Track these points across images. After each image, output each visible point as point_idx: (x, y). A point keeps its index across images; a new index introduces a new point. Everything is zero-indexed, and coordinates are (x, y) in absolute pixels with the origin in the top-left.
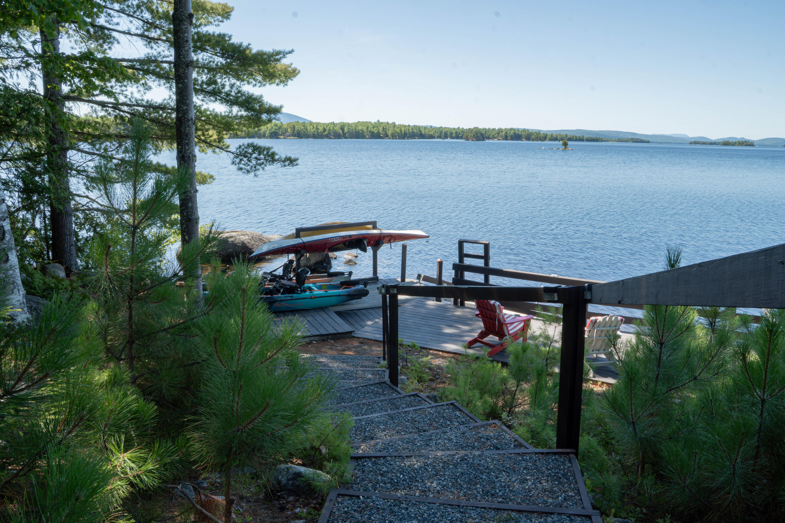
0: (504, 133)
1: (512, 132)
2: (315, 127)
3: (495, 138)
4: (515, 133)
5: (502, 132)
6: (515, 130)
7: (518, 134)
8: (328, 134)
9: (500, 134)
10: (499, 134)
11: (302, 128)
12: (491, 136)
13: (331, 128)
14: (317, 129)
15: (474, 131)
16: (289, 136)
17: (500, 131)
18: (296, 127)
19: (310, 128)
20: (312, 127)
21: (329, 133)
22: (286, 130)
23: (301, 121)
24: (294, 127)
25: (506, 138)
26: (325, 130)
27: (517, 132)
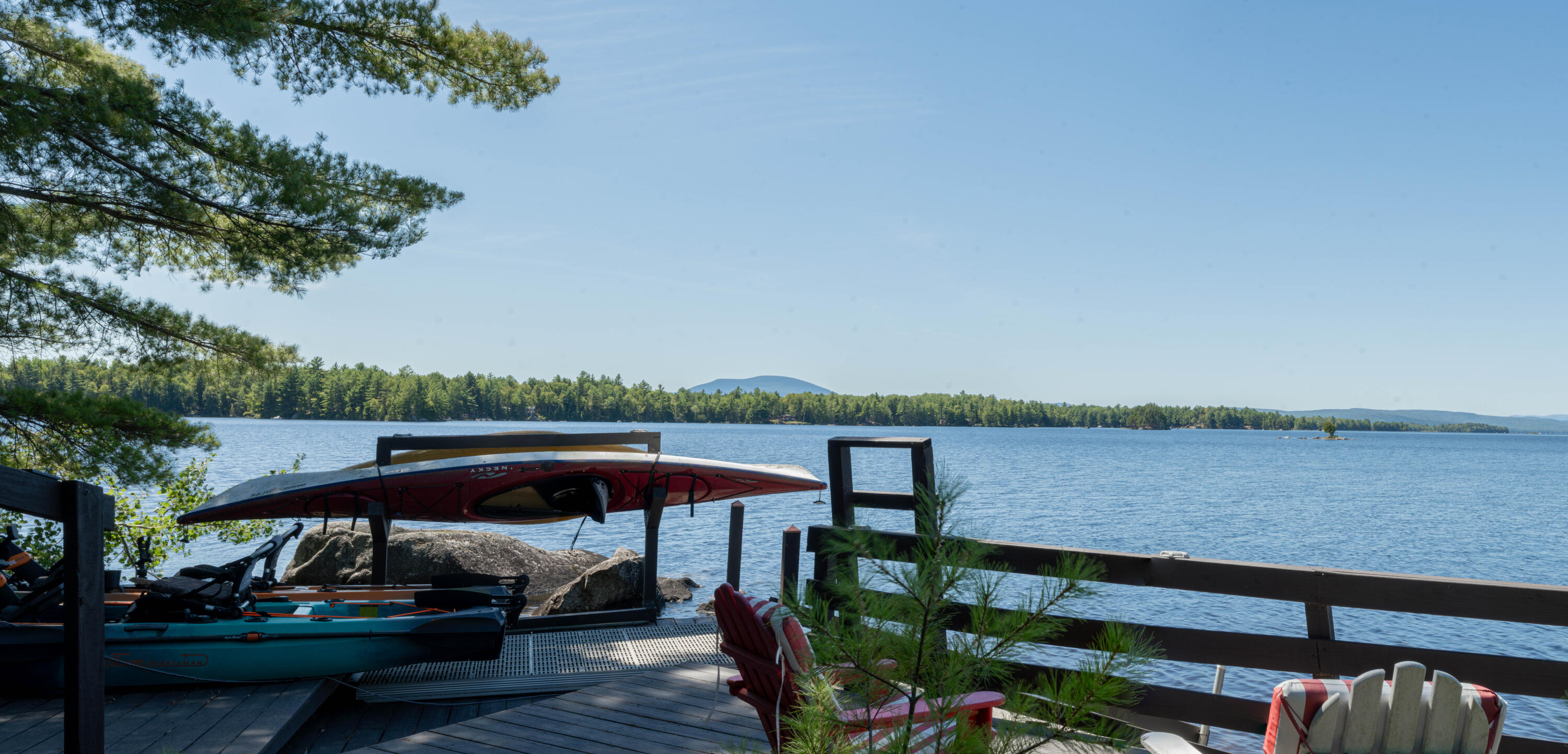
0: (1207, 415)
1: (1223, 414)
2: (840, 403)
3: (1192, 424)
4: (1229, 416)
5: (1203, 413)
6: (1227, 409)
7: (1236, 418)
8: (864, 415)
9: (1201, 417)
10: (1197, 417)
11: (816, 403)
12: (1183, 421)
13: (872, 405)
14: (845, 406)
15: (1148, 410)
16: (790, 419)
17: (1199, 412)
18: (805, 402)
19: (830, 404)
20: (834, 403)
21: (867, 414)
22: (785, 408)
23: (814, 393)
24: (801, 403)
25: (1212, 424)
26: (858, 409)
27: (1232, 413)
